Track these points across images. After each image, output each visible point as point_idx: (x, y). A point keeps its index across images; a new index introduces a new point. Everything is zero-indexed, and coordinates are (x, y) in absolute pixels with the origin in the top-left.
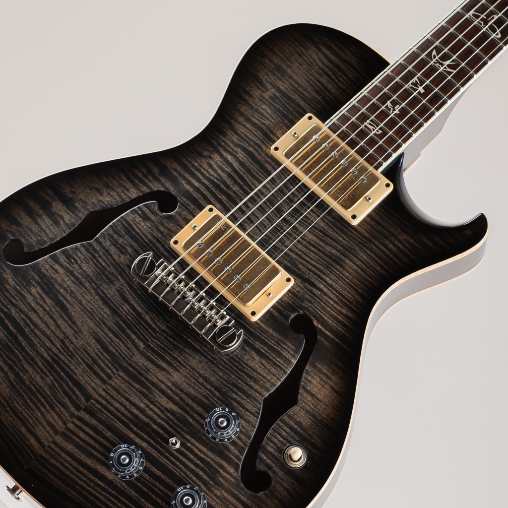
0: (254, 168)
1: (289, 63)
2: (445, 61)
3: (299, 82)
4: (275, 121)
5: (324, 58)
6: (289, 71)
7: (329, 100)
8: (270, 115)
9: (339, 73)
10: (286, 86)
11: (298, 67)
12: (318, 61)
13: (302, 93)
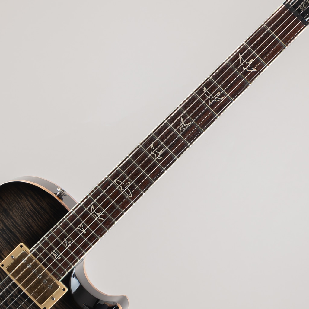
1: (11, 208)
2: (98, 213)
3: (16, 221)
4: (3, 245)
5: (31, 206)
6: (11, 213)
7: (33, 233)
9: (39, 216)
10: (9, 223)
11: (16, 211)
12: (27, 207)
13: (18, 228)
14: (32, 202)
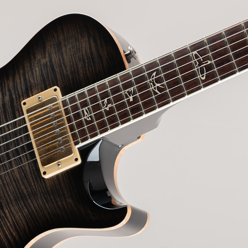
0: (9, 110)
1: (66, 43)
2: (157, 83)
3: (65, 60)
4: (37, 82)
5: (89, 48)
6: (64, 49)
7: (75, 81)
8: (36, 76)
9: (92, 63)
10: (56, 59)
11: (70, 48)
12: (84, 49)
13: (62, 69)
14: (93, 44)
